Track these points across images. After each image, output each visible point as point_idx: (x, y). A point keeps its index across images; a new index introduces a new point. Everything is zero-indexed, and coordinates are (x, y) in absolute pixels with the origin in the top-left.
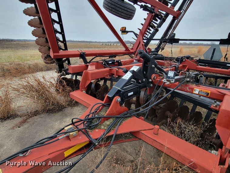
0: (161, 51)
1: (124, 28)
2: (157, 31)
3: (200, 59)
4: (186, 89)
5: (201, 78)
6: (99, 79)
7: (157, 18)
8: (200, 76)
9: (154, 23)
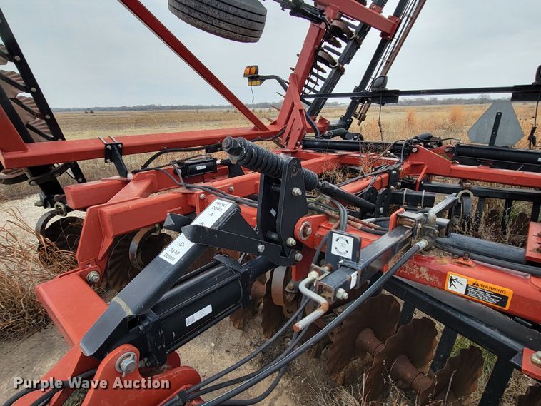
0: (359, 124)
1: (253, 69)
2: (339, 72)
3: (458, 146)
4: (420, 273)
5: (466, 200)
6: (157, 225)
7: (338, 39)
8: (463, 194)
9: (330, 53)
